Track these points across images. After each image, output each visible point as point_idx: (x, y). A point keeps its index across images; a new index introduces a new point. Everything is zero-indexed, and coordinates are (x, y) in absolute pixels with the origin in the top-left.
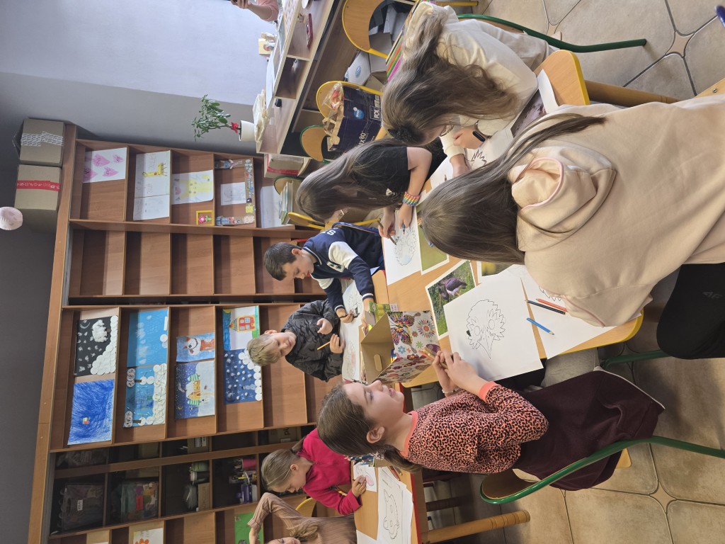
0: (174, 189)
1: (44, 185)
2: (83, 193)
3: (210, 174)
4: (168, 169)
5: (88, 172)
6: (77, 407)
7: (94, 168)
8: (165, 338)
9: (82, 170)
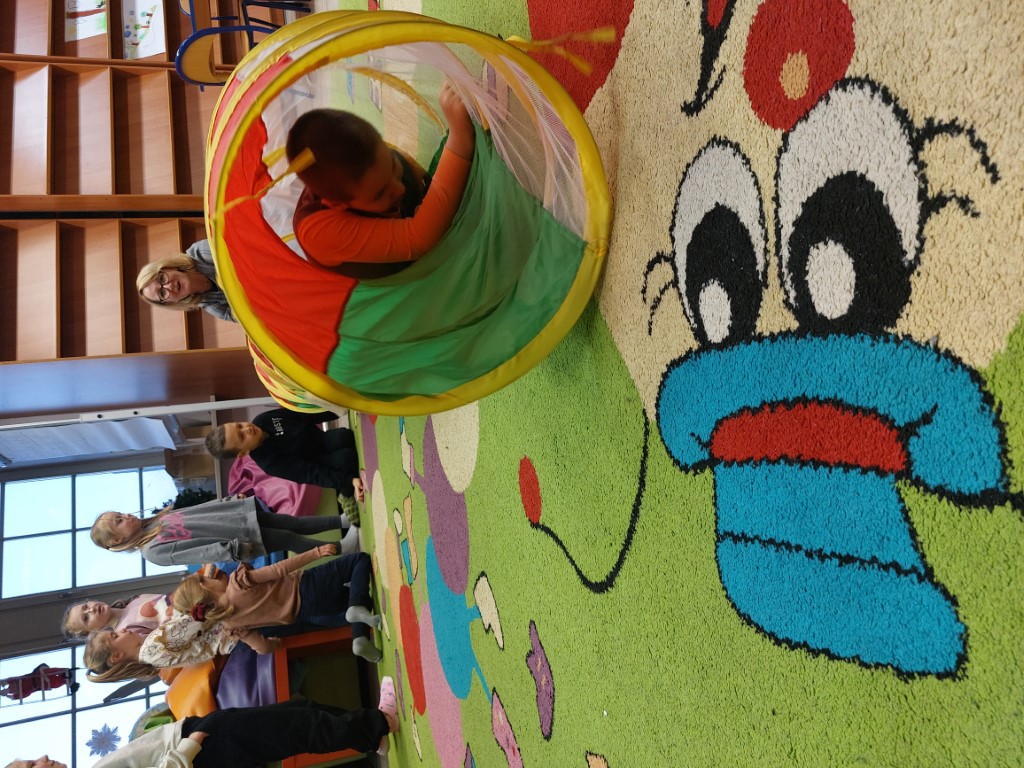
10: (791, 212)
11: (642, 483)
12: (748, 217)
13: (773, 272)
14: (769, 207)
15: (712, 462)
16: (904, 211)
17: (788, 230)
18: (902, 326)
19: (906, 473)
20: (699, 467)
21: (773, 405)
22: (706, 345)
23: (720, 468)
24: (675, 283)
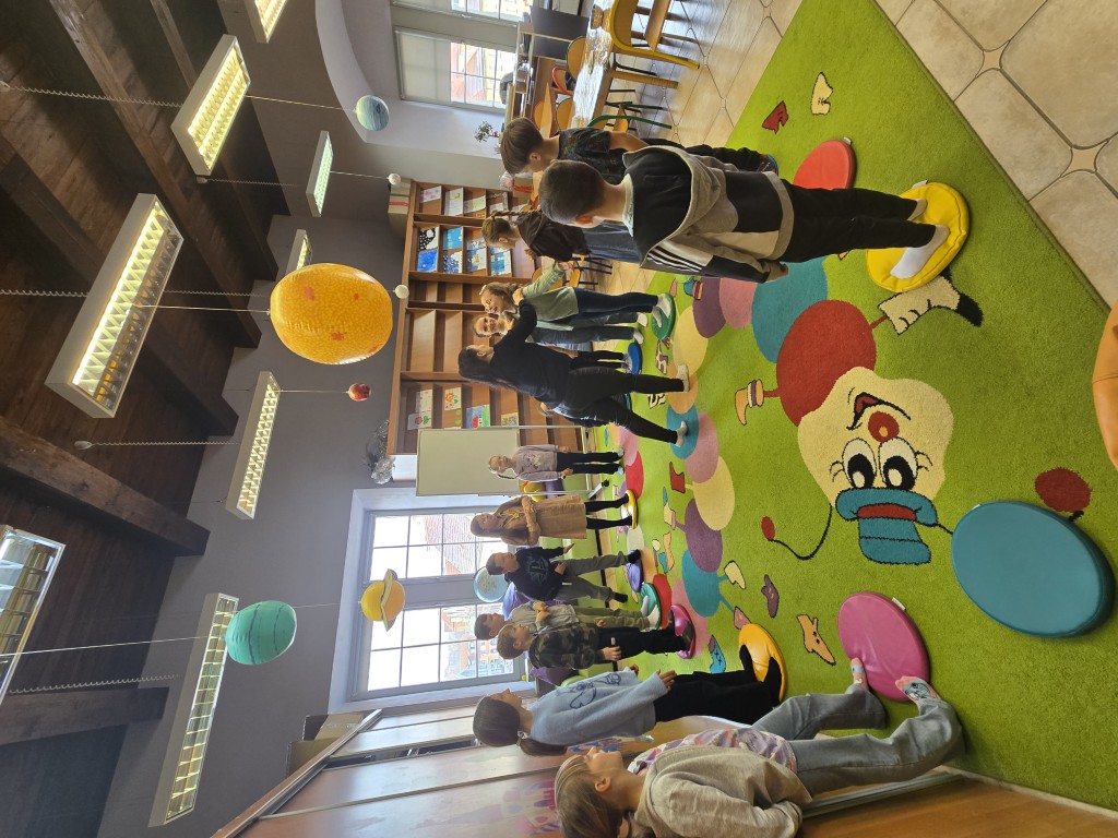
0: (465, 207)
1: (402, 204)
2: (420, 206)
3: (484, 198)
4: (462, 196)
5: (422, 199)
6: (420, 261)
7: (425, 196)
8: (461, 238)
9: (419, 197)
10: (883, 461)
11: (829, 525)
12: (870, 459)
13: (878, 473)
14: (877, 458)
15: (858, 518)
16: (913, 467)
17: (882, 465)
18: (914, 490)
19: (916, 520)
20: (853, 519)
21: (879, 504)
22: (855, 488)
23: (861, 520)
24: (844, 470)
